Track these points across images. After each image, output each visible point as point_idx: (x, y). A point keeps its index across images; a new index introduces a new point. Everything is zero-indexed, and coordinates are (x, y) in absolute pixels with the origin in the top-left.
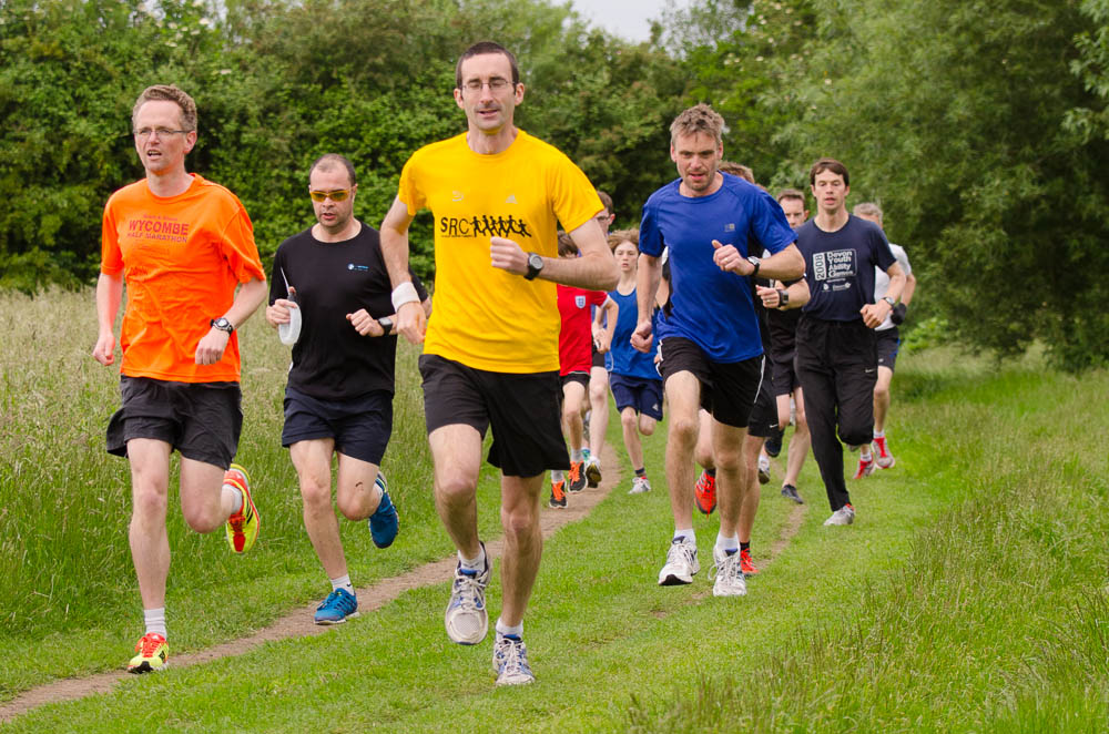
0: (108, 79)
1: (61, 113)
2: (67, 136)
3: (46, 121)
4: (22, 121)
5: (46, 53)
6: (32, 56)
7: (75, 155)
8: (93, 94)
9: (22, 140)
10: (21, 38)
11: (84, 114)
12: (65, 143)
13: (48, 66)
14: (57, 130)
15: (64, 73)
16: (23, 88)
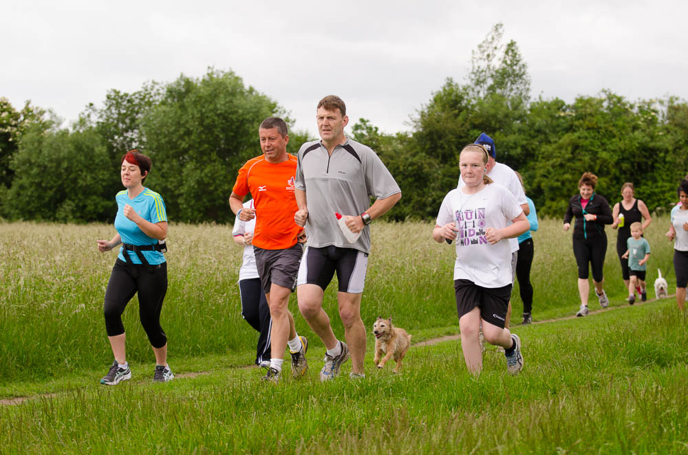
0: (614, 136)
1: (596, 150)
2: (598, 158)
3: (590, 153)
4: (581, 153)
5: (591, 126)
6: (585, 128)
7: (601, 166)
8: (608, 142)
9: (581, 160)
10: (581, 121)
11: (605, 150)
12: (598, 161)
13: (591, 131)
14: (595, 156)
15: (597, 134)
16: (581, 140)
